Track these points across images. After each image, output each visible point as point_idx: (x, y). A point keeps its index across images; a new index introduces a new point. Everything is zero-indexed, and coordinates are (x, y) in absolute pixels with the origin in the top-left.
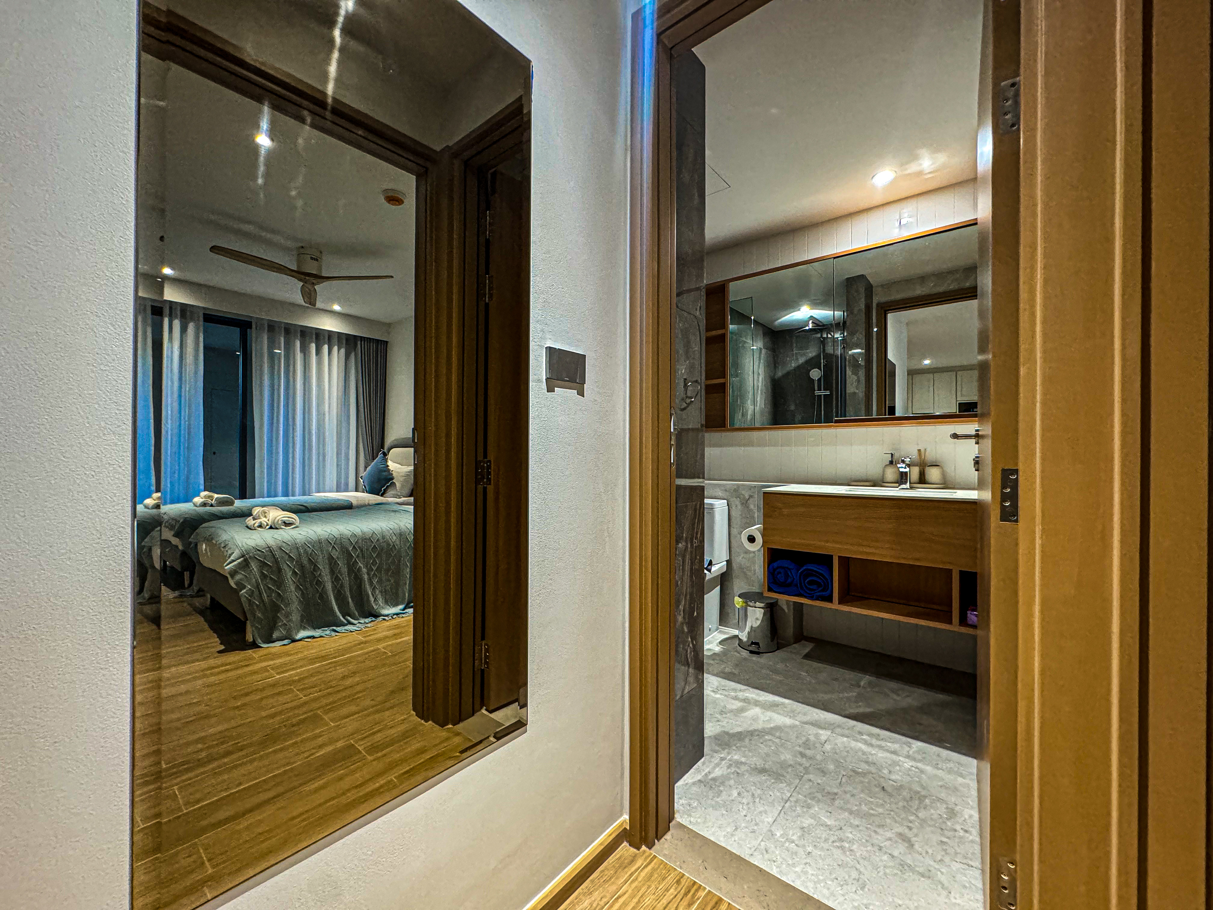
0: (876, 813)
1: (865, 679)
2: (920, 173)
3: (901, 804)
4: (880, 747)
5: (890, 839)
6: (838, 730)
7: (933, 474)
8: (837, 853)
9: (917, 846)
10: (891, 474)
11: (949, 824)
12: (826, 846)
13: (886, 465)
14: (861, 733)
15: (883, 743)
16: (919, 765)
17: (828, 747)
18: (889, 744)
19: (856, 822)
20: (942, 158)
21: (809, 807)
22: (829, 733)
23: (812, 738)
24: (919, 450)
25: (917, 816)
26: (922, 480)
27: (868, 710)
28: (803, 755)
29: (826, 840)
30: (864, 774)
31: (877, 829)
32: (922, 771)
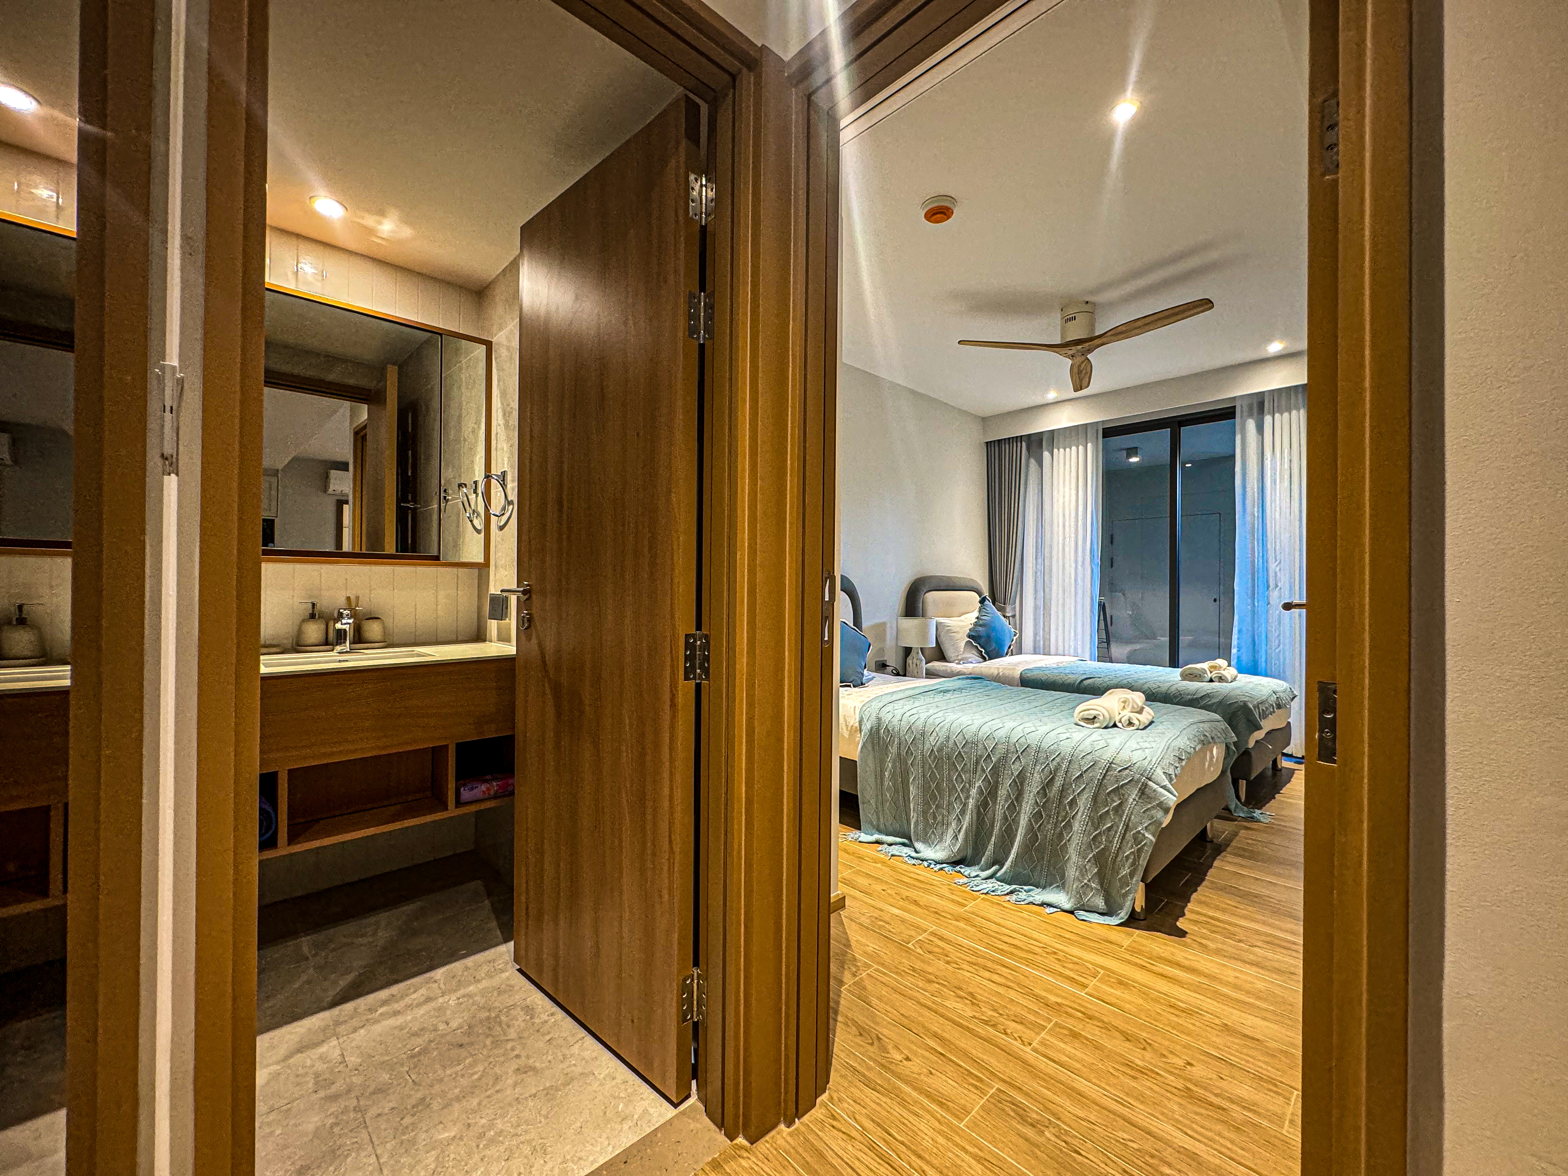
0: (480, 1074)
1: (305, 943)
3: (488, 1042)
4: (409, 1007)
5: (515, 1085)
6: (341, 1029)
7: (373, 630)
8: (493, 1151)
9: (537, 1065)
10: (314, 631)
11: (537, 1021)
12: (476, 1158)
13: (304, 621)
14: (371, 1010)
15: (407, 1000)
16: (462, 992)
17: (353, 1060)
18: (414, 996)
19: (475, 1102)
21: (413, 1142)
22: (334, 1042)
23: (320, 1067)
24: (348, 599)
25: (512, 1040)
26: (359, 639)
27: (350, 978)
28: (334, 1098)
29: (470, 1154)
30: (425, 1051)
31: (498, 1088)
32: (469, 996)
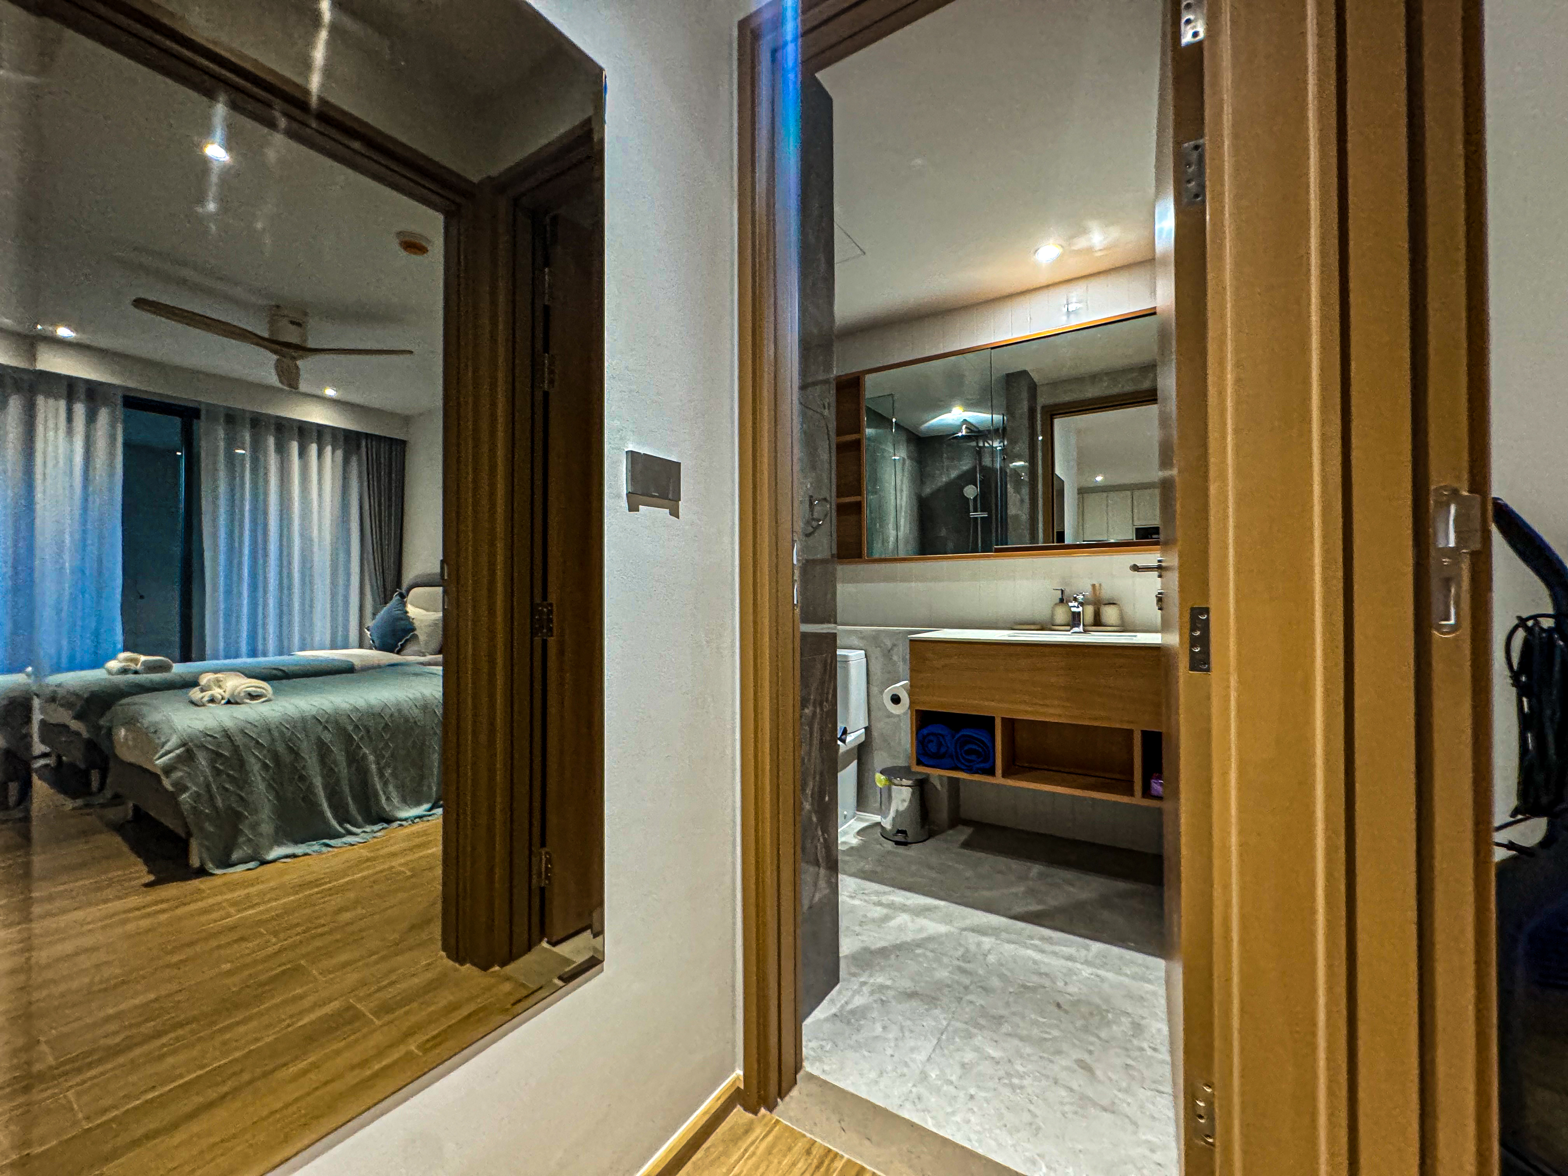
0: (1050, 1037)
1: (1036, 869)
2: (1090, 250)
3: (1079, 1023)
4: (1055, 954)
5: (1067, 1068)
6: (1004, 935)
7: (1110, 614)
8: (1006, 1092)
9: (1099, 1073)
10: (1061, 615)
11: (1135, 1042)
12: (991, 1084)
13: (1056, 604)
14: (1031, 938)
15: (1057, 948)
16: (1101, 972)
17: (991, 958)
18: (1064, 949)
19: (1028, 1050)
20: (1115, 233)
21: (970, 1036)
22: (993, 939)
23: (973, 948)
24: (1094, 586)
25: (1099, 1038)
26: (1098, 622)
27: (1040, 907)
28: (963, 971)
29: (991, 1078)
30: (1034, 989)
31: (1052, 1058)
32: (1103, 980)
